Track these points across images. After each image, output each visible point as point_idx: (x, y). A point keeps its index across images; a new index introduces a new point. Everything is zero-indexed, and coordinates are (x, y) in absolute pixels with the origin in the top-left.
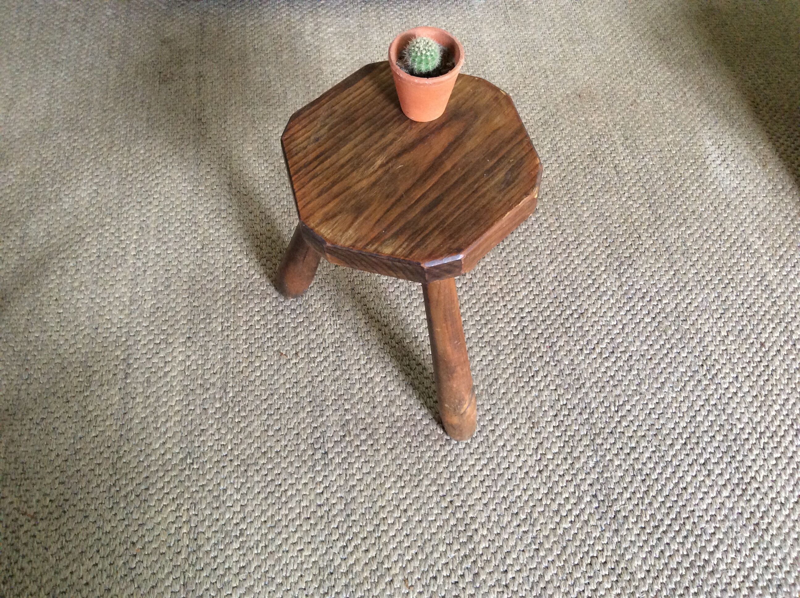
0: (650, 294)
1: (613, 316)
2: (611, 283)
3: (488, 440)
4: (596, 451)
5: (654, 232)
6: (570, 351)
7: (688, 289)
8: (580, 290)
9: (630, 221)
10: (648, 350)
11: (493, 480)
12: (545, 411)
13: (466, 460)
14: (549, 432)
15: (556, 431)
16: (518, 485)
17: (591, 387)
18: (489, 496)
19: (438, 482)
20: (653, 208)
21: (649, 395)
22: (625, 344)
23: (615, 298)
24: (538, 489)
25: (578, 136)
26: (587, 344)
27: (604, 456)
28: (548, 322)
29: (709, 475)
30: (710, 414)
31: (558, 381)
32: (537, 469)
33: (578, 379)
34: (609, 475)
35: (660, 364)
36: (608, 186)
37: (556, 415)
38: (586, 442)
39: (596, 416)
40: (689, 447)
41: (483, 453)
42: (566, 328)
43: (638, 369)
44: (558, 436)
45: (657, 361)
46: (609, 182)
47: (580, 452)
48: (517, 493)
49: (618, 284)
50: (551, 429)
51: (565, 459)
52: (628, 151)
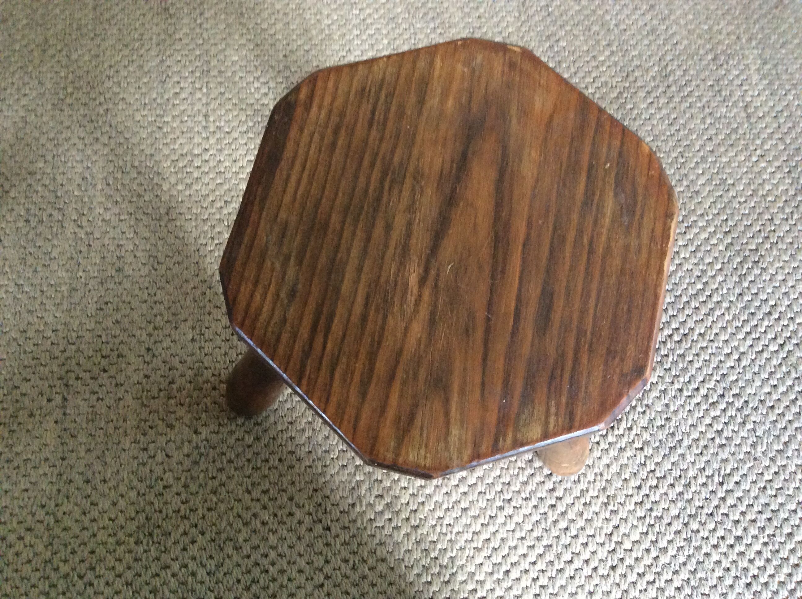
0: (779, 309)
1: (727, 341)
2: (729, 289)
3: (546, 519)
4: (688, 540)
5: (792, 213)
6: (665, 392)
8: (684, 299)
9: (760, 193)
10: (769, 393)
11: (550, 578)
12: (626, 479)
13: (515, 548)
14: (629, 511)
15: (638, 509)
17: (689, 447)
19: (477, 578)
20: (793, 175)
21: (765, 461)
22: (741, 384)
23: (732, 312)
25: (697, 54)
26: (689, 381)
27: (698, 548)
31: (646, 436)
33: (673, 434)
34: (703, 576)
35: (784, 416)
36: (734, 137)
37: (639, 487)
38: (677, 526)
41: (539, 539)
43: (754, 422)
44: (641, 518)
45: (780, 411)
46: (735, 130)
49: (737, 291)
50: (632, 507)
52: (765, 82)
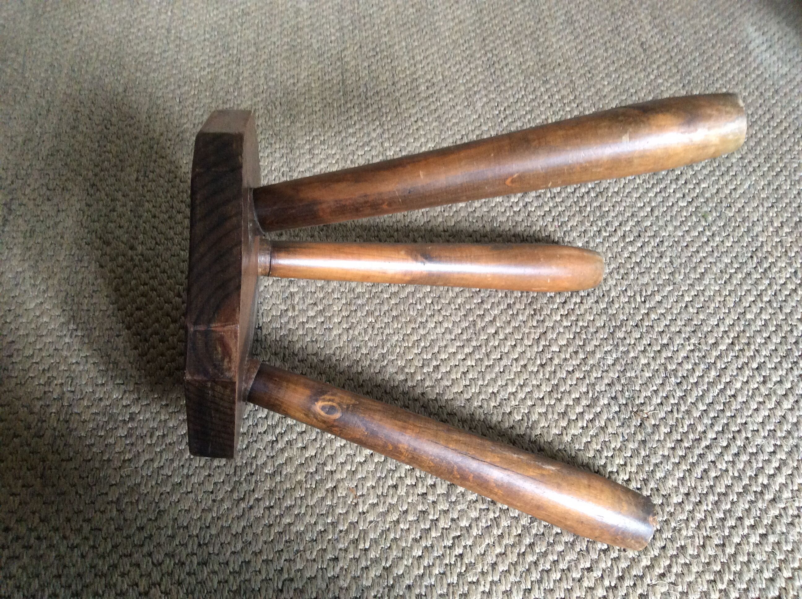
0: (684, 177)
1: (639, 197)
3: (474, 325)
4: (616, 346)
6: (585, 232)
7: (731, 174)
10: (683, 236)
11: (479, 372)
12: (551, 297)
13: (446, 346)
14: (556, 321)
16: (512, 380)
17: (611, 273)
18: (473, 391)
21: (684, 285)
22: (655, 228)
23: (642, 178)
24: (538, 386)
25: (598, 11)
26: (607, 225)
27: (627, 352)
28: (558, 200)
29: (764, 382)
30: (764, 312)
32: (538, 362)
34: (633, 374)
35: (698, 252)
36: (633, 62)
37: (565, 302)
39: (617, 306)
40: (737, 348)
41: (469, 340)
42: (580, 207)
43: (671, 257)
45: (695, 249)
46: (635, 59)
47: (596, 346)
48: (511, 389)
51: (576, 353)
52: (656, 30)
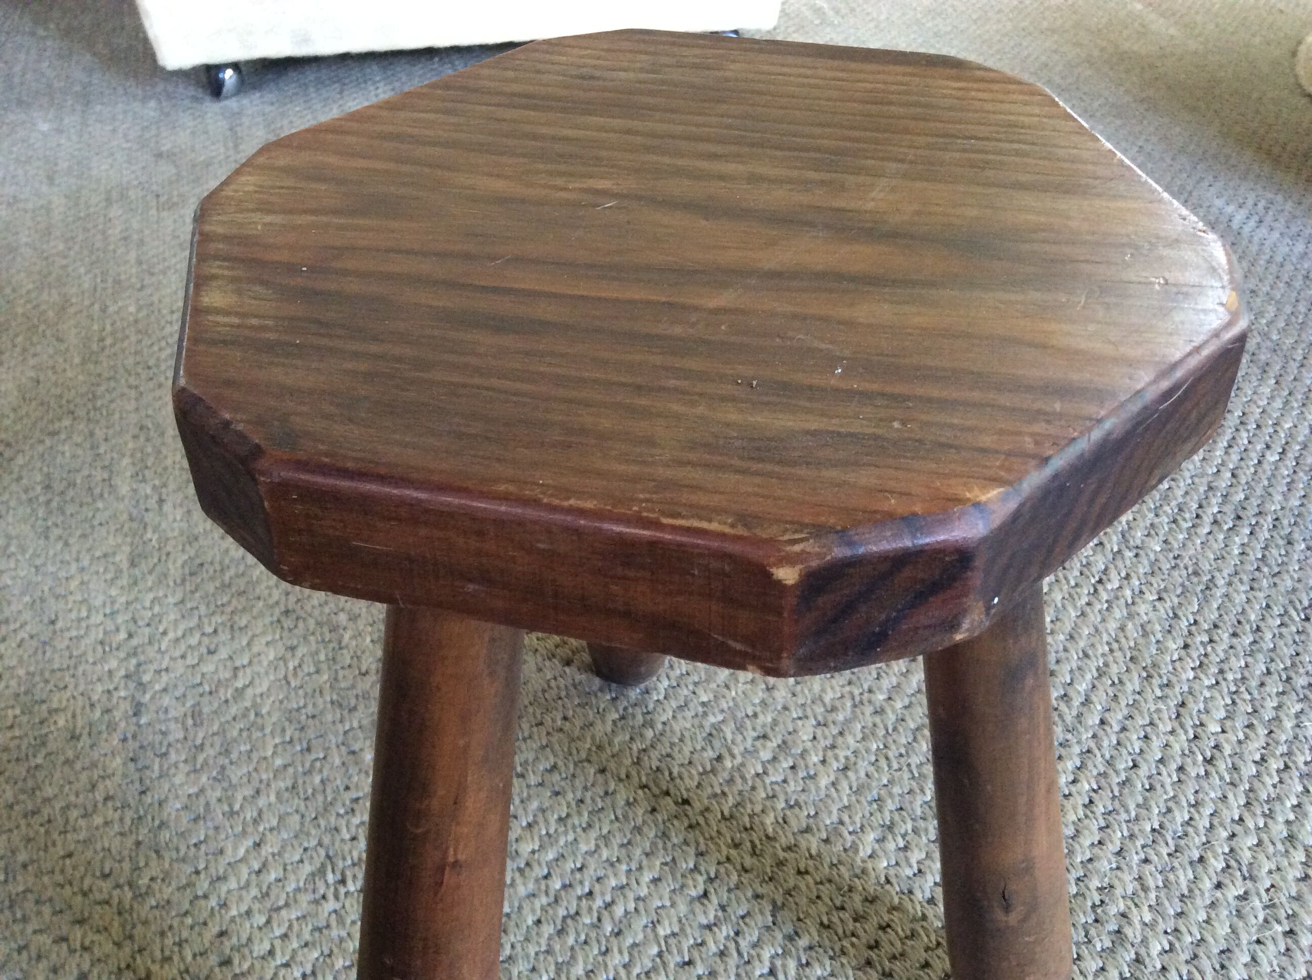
15: (1202, 676)
31: (1157, 584)
32: (1200, 757)
38: (1274, 687)
44: (1212, 686)
47: (1275, 708)
48: (1180, 816)
51: (1250, 727)
